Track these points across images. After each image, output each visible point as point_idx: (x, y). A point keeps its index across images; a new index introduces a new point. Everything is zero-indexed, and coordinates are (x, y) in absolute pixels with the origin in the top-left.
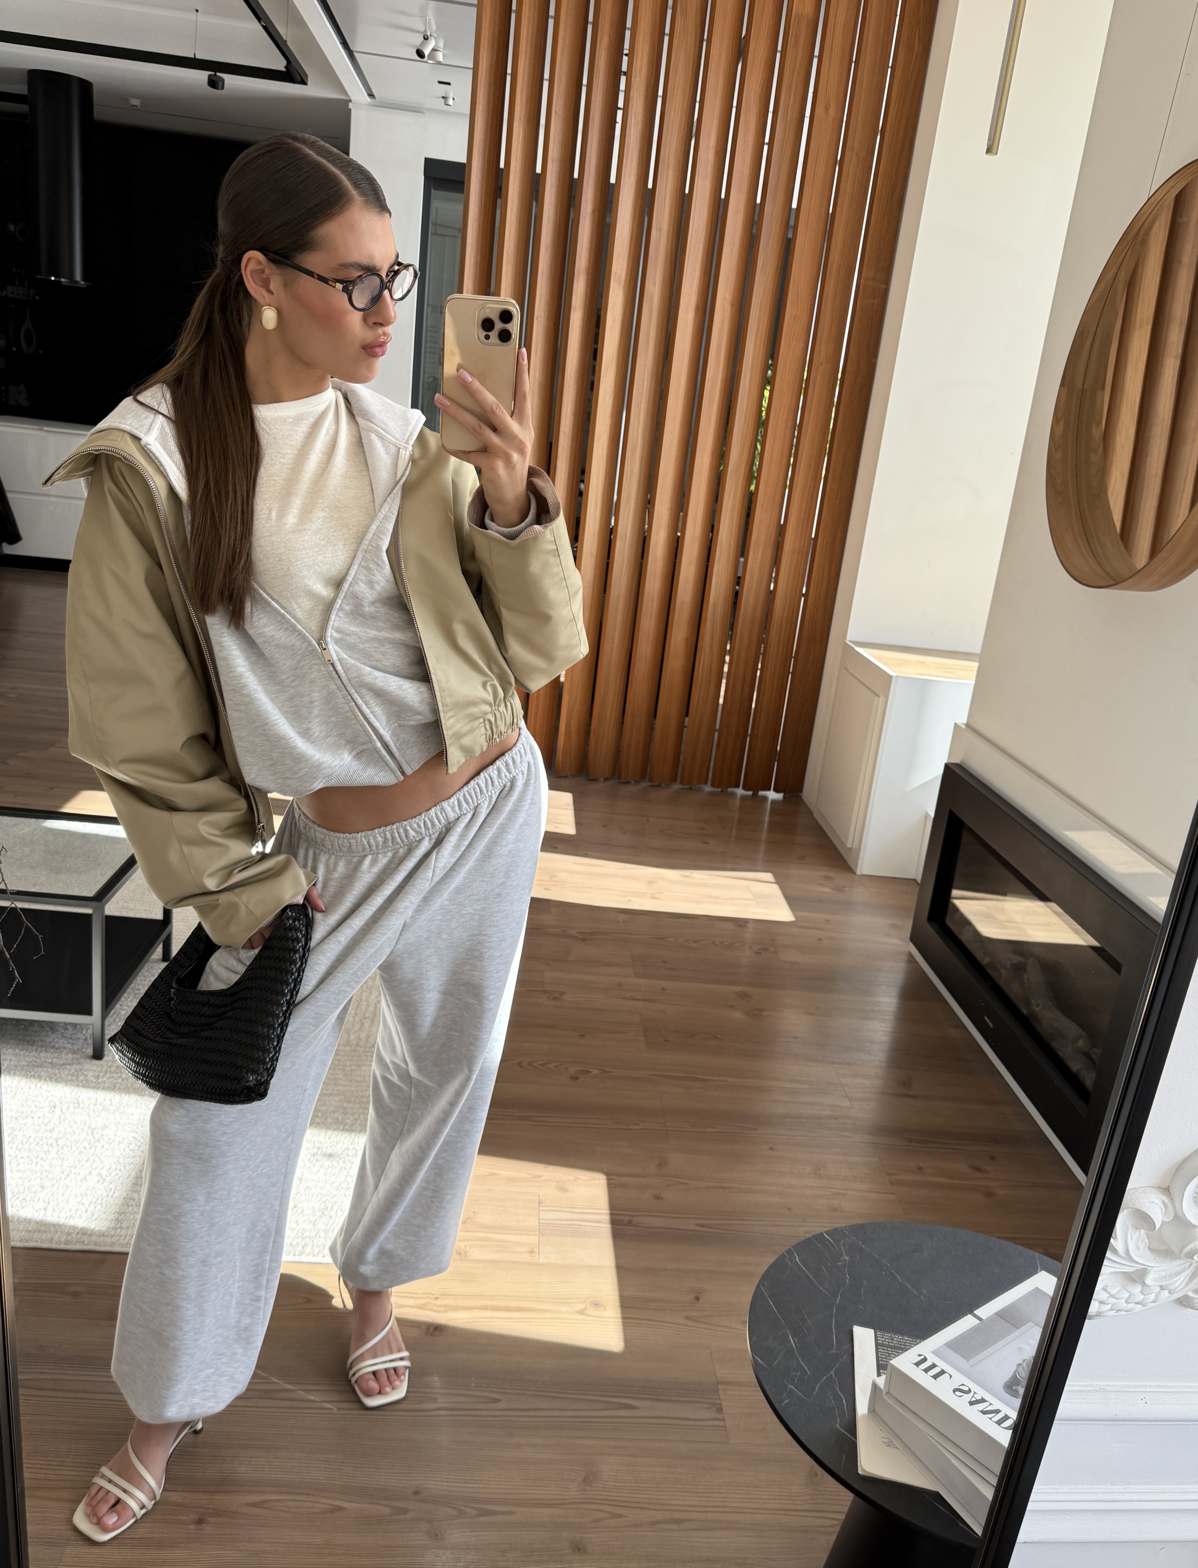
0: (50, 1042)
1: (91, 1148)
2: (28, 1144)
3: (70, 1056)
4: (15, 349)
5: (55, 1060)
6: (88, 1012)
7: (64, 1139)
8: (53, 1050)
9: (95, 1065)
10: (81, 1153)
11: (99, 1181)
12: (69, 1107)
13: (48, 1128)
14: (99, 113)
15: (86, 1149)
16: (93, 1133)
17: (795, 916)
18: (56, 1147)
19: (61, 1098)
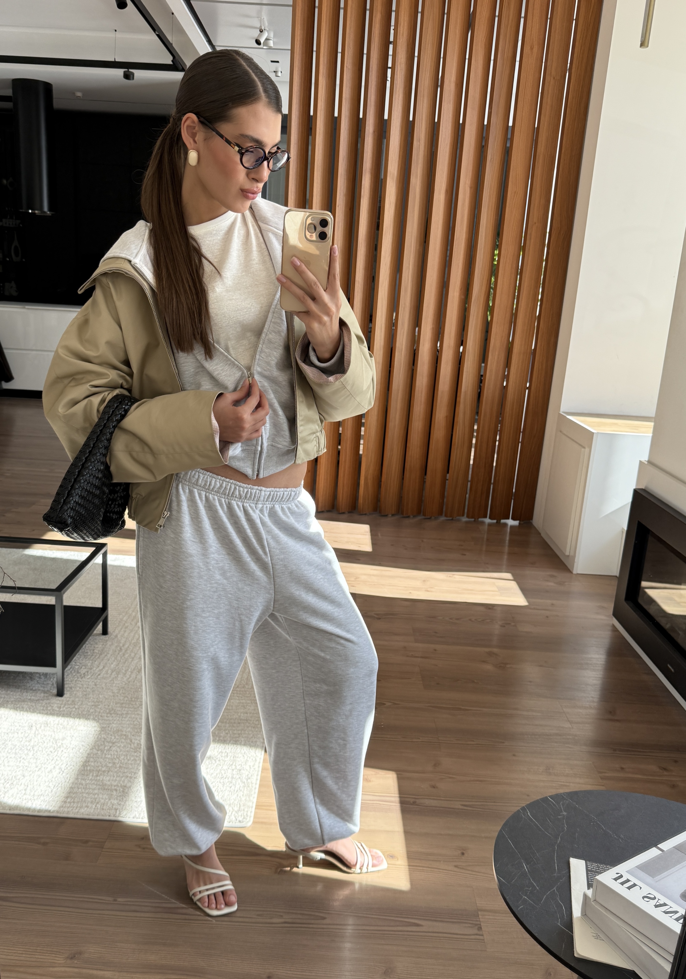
0: (29, 686)
1: (54, 752)
2: (15, 749)
3: (42, 695)
4: (8, 259)
5: (33, 697)
6: (54, 665)
7: (38, 746)
8: (31, 691)
9: (58, 700)
10: (48, 755)
11: (60, 773)
12: (41, 726)
13: (28, 739)
14: (57, 104)
15: (51, 752)
16: (56, 742)
17: (528, 602)
18: (32, 752)
19: (36, 721)
